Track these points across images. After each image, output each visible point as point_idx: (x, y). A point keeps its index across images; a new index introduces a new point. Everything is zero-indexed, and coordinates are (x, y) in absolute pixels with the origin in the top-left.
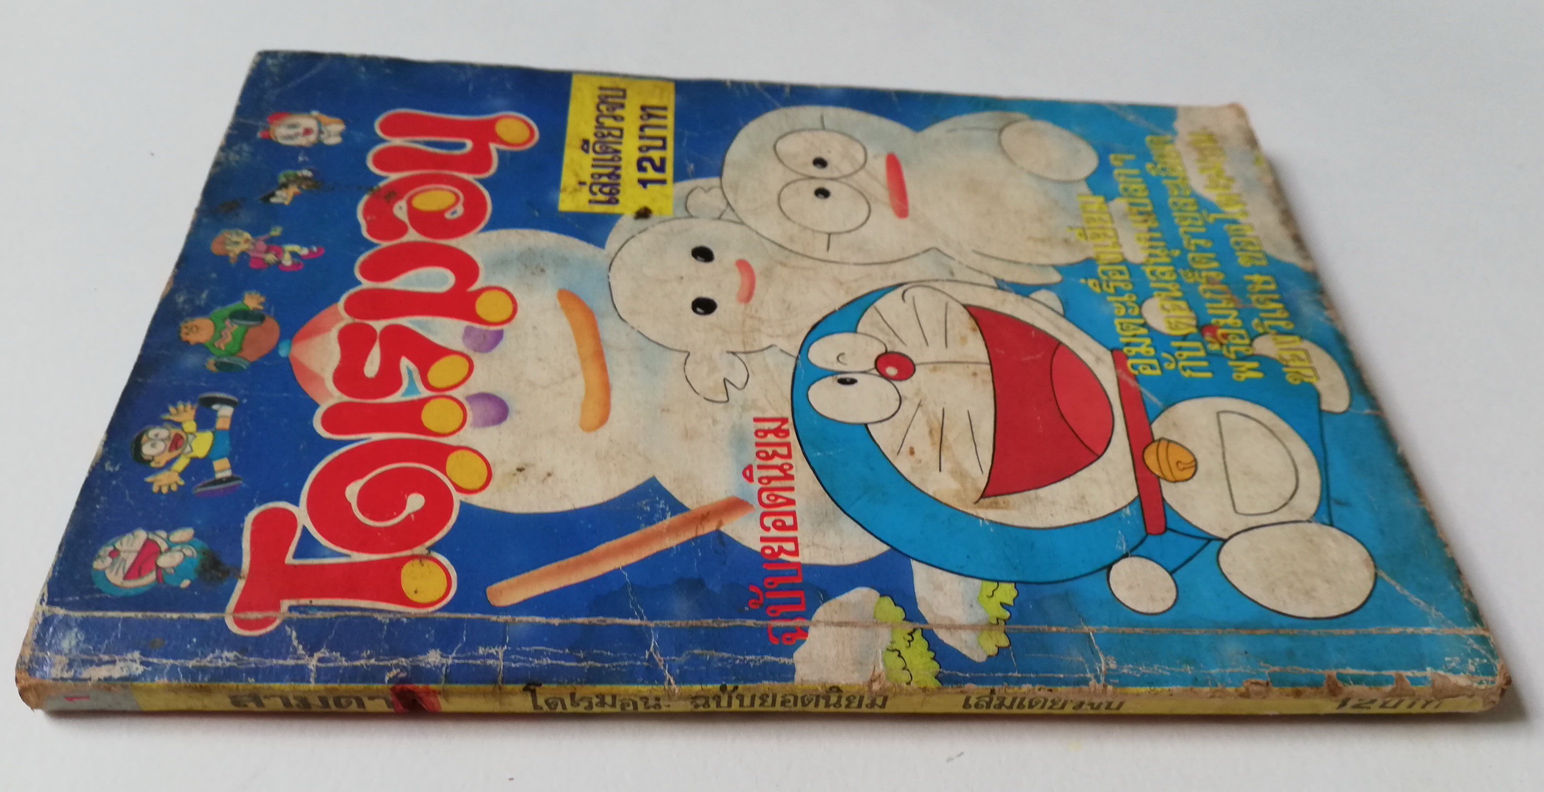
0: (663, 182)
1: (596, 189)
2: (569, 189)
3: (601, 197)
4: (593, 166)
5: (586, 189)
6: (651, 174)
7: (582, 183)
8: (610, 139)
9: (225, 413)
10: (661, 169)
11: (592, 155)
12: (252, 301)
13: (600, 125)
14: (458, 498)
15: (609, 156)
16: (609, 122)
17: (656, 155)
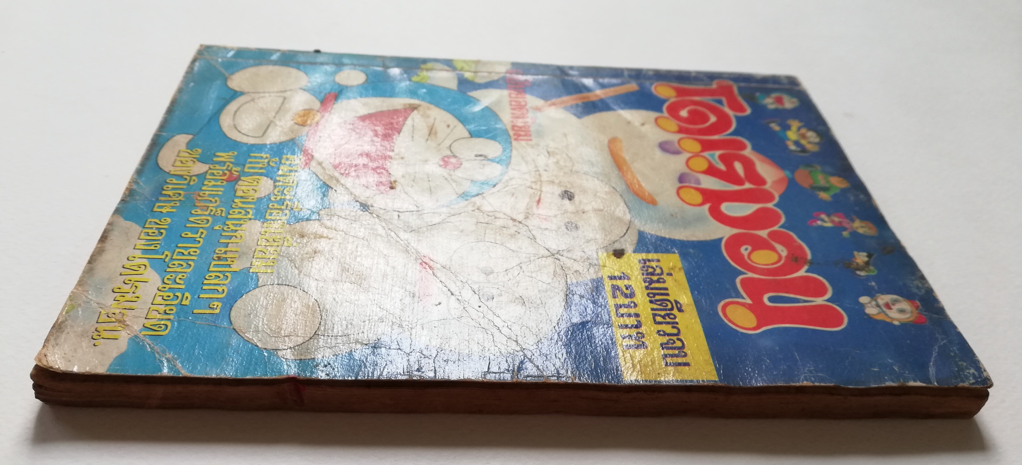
0: (612, 278)
1: (658, 271)
2: (677, 270)
3: (654, 264)
4: (666, 289)
5: (666, 271)
6: (621, 283)
7: (670, 274)
8: (663, 313)
9: (793, 147)
10: (615, 288)
11: (671, 298)
12: (824, 196)
13: (674, 325)
14: (666, 114)
15: (658, 297)
16: (668, 329)
17: (621, 300)
